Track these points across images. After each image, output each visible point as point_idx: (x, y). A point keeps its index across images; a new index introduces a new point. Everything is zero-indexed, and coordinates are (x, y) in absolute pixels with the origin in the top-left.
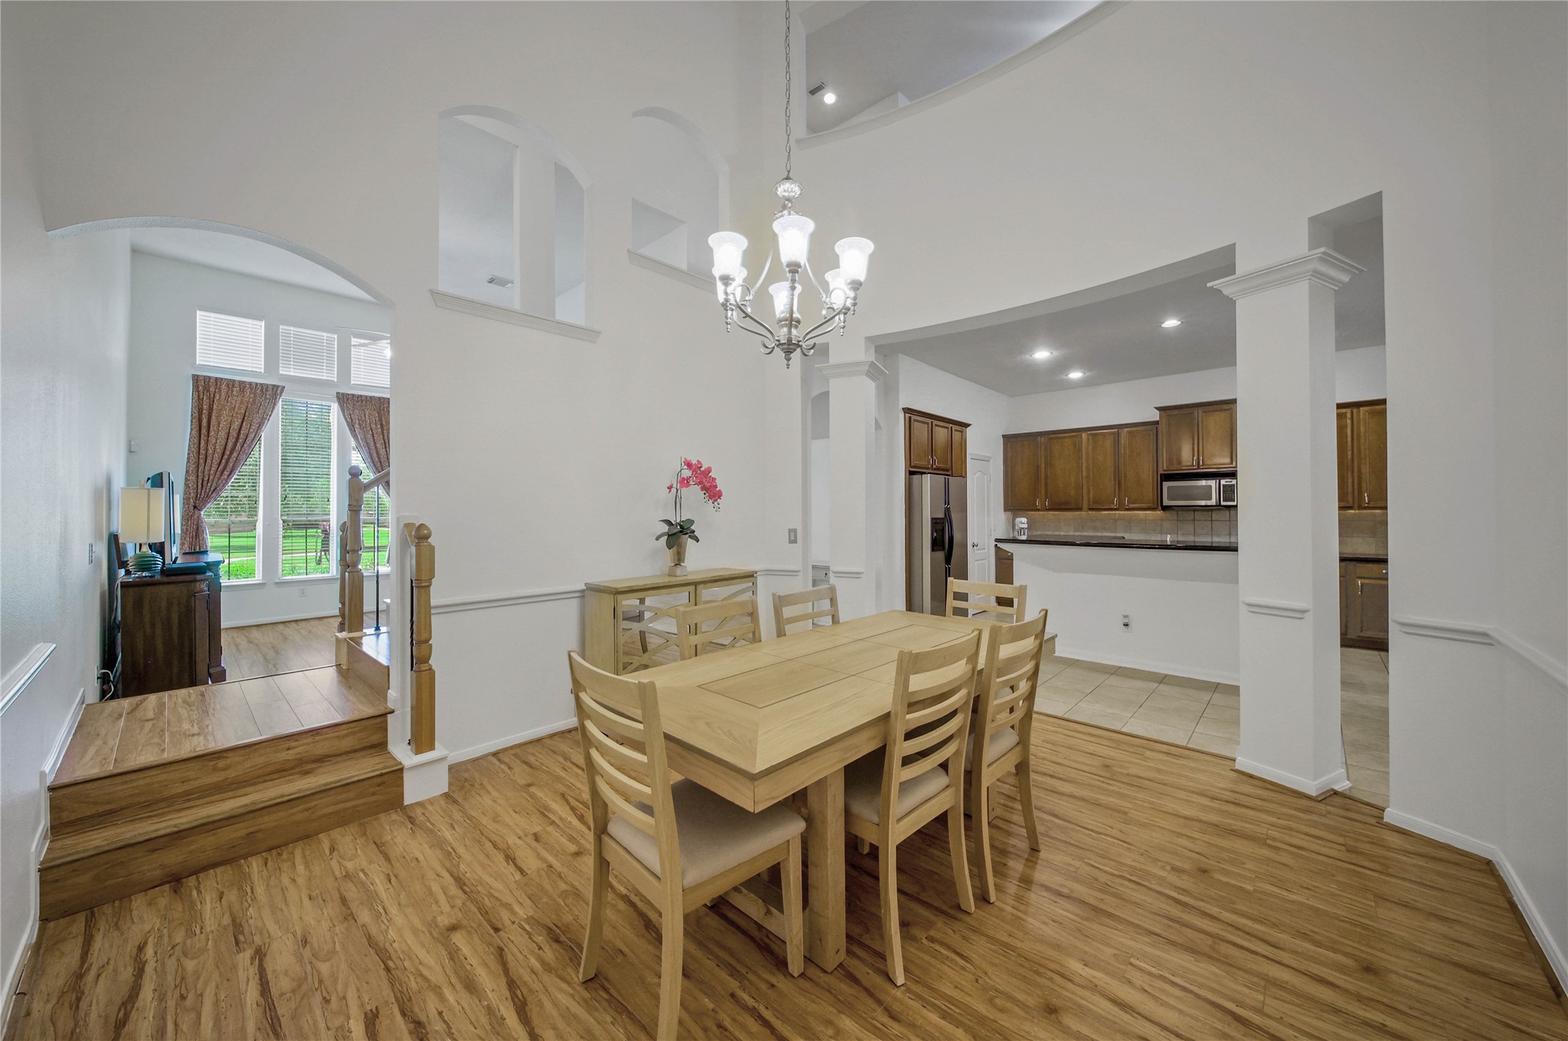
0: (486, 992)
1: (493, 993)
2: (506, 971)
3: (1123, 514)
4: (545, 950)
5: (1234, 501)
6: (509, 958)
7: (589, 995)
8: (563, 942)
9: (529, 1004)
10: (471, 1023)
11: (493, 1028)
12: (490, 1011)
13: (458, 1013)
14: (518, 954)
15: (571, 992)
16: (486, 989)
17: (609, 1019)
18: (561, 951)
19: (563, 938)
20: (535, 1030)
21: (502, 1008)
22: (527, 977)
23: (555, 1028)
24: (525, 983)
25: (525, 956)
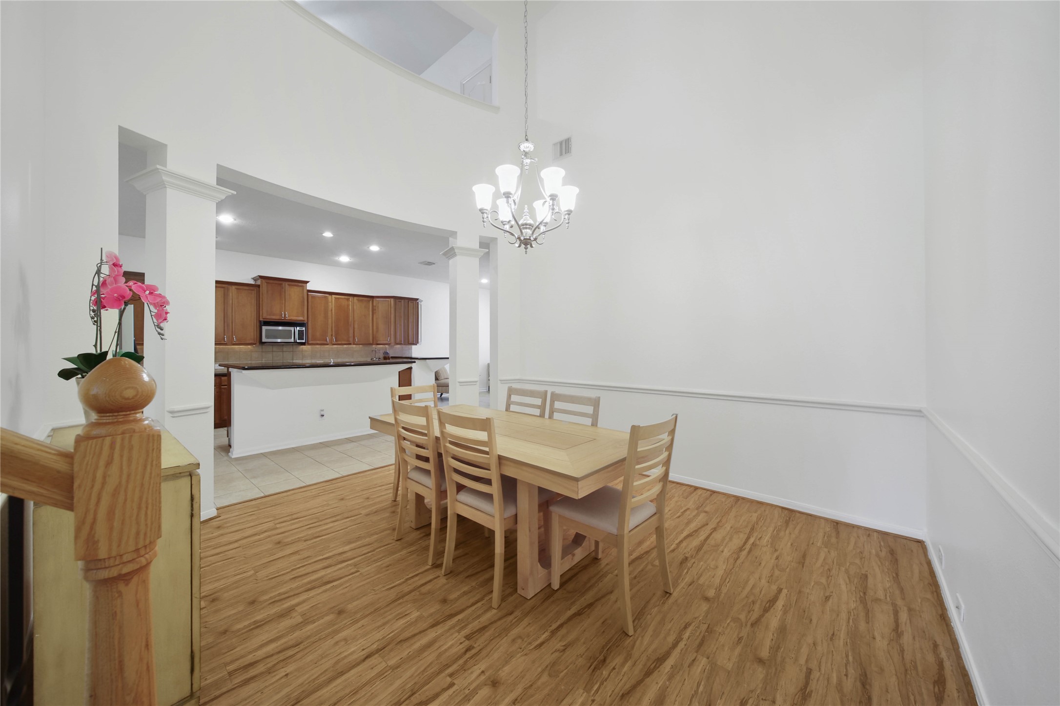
0: (660, 688)
1: (658, 682)
2: (639, 682)
3: (222, 348)
4: (614, 665)
5: (303, 340)
6: (628, 686)
7: (638, 630)
8: (604, 656)
9: (657, 657)
10: (683, 684)
11: (680, 669)
12: (671, 677)
13: (682, 696)
14: (623, 681)
15: (640, 638)
16: (658, 688)
17: (649, 616)
18: (612, 654)
19: (601, 657)
20: (671, 646)
21: (666, 671)
22: (639, 666)
23: (665, 638)
24: (645, 665)
25: (623, 676)
